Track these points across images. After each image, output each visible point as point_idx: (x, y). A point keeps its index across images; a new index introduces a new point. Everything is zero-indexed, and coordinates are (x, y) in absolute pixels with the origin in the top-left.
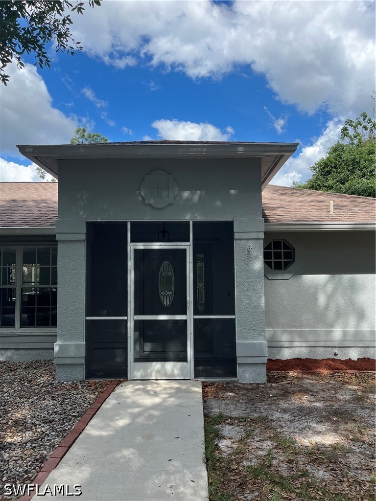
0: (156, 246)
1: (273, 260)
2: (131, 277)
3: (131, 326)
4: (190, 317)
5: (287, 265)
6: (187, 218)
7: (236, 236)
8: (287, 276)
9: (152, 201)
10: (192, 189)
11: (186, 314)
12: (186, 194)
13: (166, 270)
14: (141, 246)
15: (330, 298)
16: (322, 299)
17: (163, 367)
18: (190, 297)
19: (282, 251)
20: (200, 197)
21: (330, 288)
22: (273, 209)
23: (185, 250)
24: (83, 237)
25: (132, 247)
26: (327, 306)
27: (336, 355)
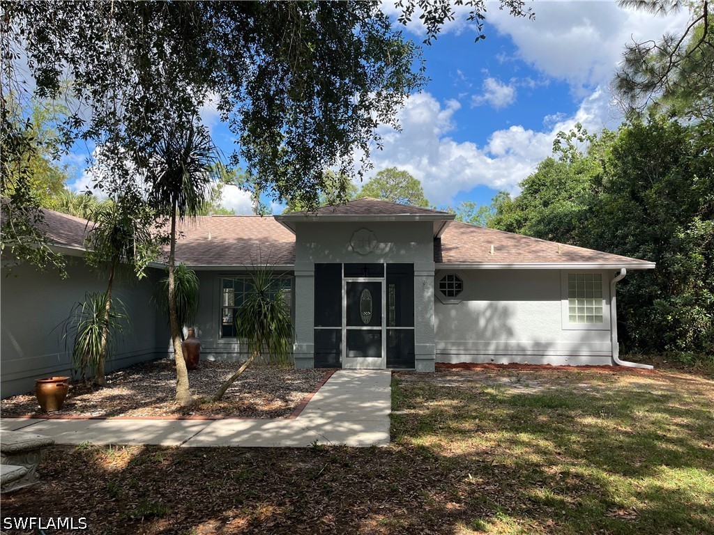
0: (361, 280)
1: (447, 289)
2: (344, 303)
3: (344, 333)
4: (384, 328)
5: (458, 292)
6: (382, 261)
7: (415, 274)
8: (455, 301)
9: (358, 250)
10: (386, 241)
11: (381, 326)
12: (382, 245)
13: (366, 296)
14: (350, 280)
15: (489, 320)
16: (482, 322)
17: (365, 360)
18: (384, 315)
19: (454, 282)
20: (391, 249)
21: (488, 314)
22: (450, 249)
23: (381, 283)
24: (313, 273)
25: (345, 281)
26: (486, 327)
27: (492, 360)
